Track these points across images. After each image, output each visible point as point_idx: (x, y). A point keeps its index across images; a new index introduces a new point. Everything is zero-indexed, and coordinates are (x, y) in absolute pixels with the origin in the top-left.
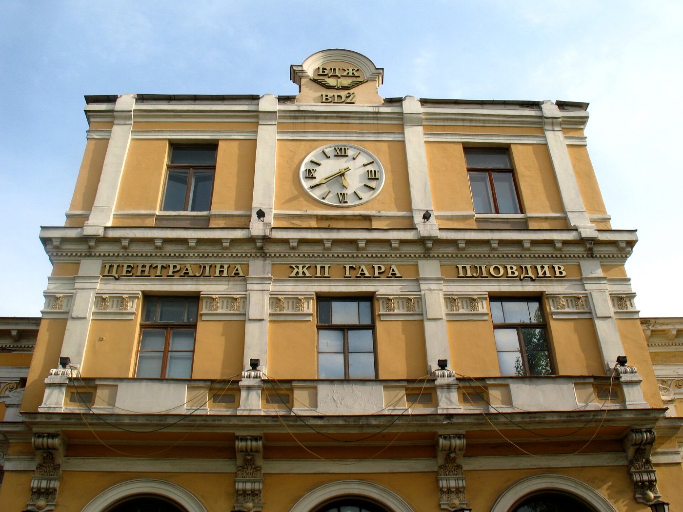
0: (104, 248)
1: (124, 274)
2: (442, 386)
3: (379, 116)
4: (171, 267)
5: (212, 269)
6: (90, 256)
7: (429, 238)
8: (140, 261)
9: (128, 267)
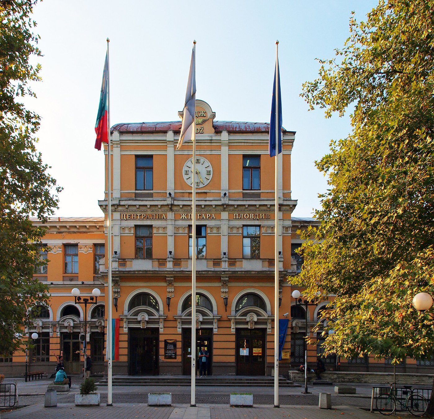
0: (120, 208)
1: (128, 218)
2: (223, 261)
3: (212, 141)
4: (143, 215)
5: (156, 216)
6: (116, 211)
7: (225, 204)
8: (132, 213)
9: (129, 215)
